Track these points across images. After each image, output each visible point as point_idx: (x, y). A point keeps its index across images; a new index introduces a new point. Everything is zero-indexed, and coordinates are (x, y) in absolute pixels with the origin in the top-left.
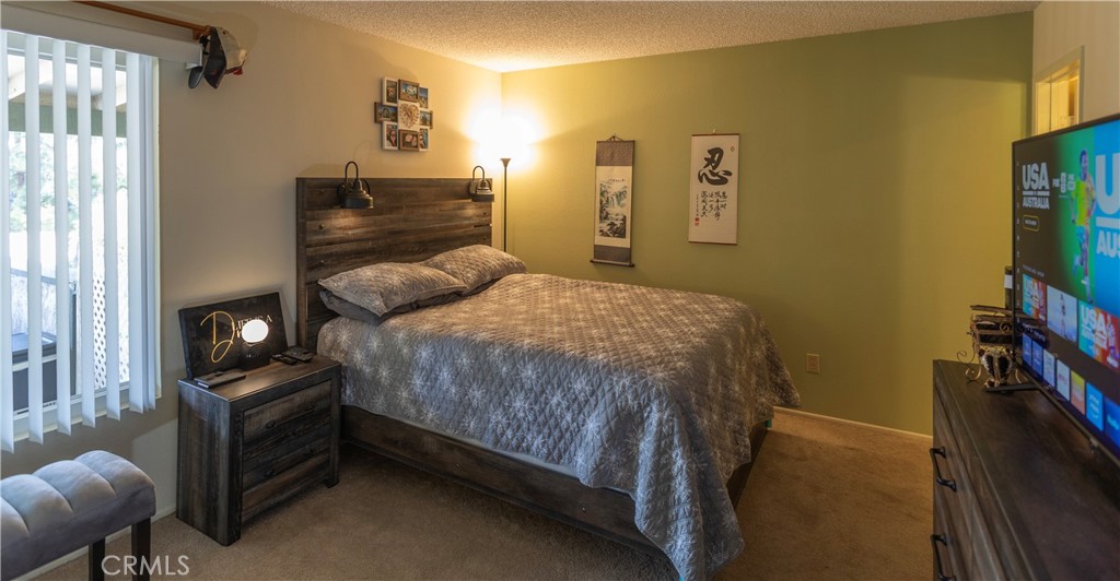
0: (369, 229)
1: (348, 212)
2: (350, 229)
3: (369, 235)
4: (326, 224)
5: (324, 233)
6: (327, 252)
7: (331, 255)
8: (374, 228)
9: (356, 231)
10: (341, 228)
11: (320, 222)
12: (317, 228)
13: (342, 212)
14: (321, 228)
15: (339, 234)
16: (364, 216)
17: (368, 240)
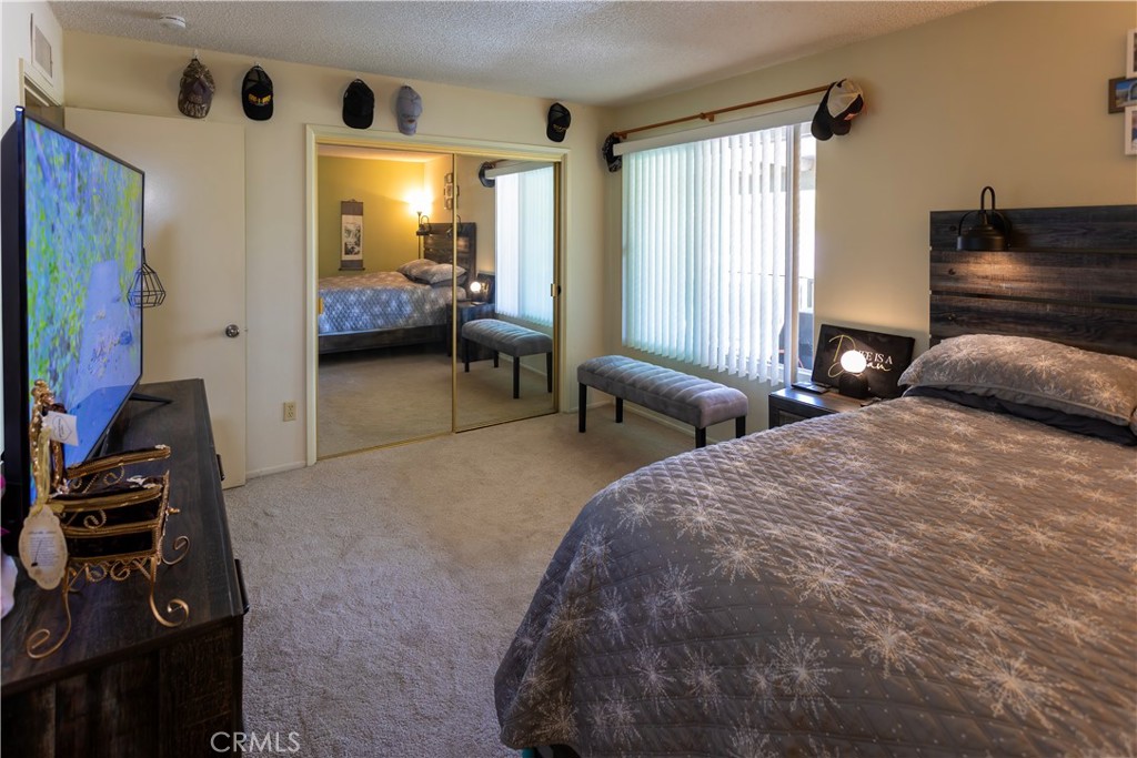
0: (1045, 286)
1: (1001, 256)
2: (1009, 280)
3: (1046, 296)
4: (962, 269)
5: (957, 279)
6: (960, 304)
7: (968, 310)
8: (1058, 286)
9: (1022, 285)
10: (986, 277)
11: (951, 266)
12: (947, 273)
13: (988, 256)
14: (951, 272)
15: (983, 286)
16: (1034, 264)
17: (1045, 302)
